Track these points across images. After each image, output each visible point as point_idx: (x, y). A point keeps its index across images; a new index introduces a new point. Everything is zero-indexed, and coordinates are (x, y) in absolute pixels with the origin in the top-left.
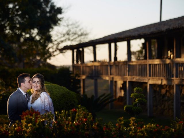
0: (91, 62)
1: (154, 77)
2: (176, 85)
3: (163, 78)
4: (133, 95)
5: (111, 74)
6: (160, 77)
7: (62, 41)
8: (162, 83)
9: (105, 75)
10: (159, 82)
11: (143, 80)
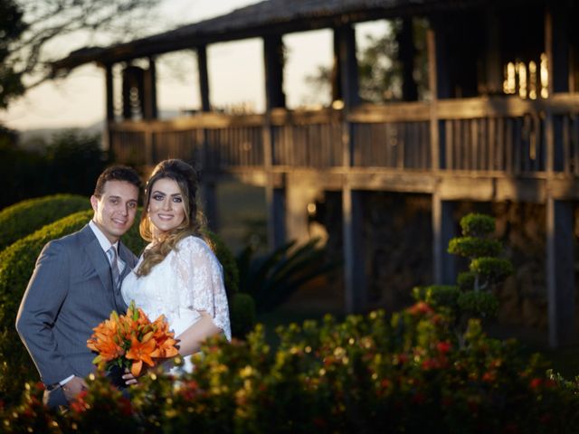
0: (188, 116)
1: (462, 168)
2: (557, 202)
3: (499, 174)
4: (459, 244)
5: (275, 162)
6: (487, 168)
7: (57, 31)
8: (495, 193)
9: (249, 164)
10: (484, 192)
11: (414, 183)
